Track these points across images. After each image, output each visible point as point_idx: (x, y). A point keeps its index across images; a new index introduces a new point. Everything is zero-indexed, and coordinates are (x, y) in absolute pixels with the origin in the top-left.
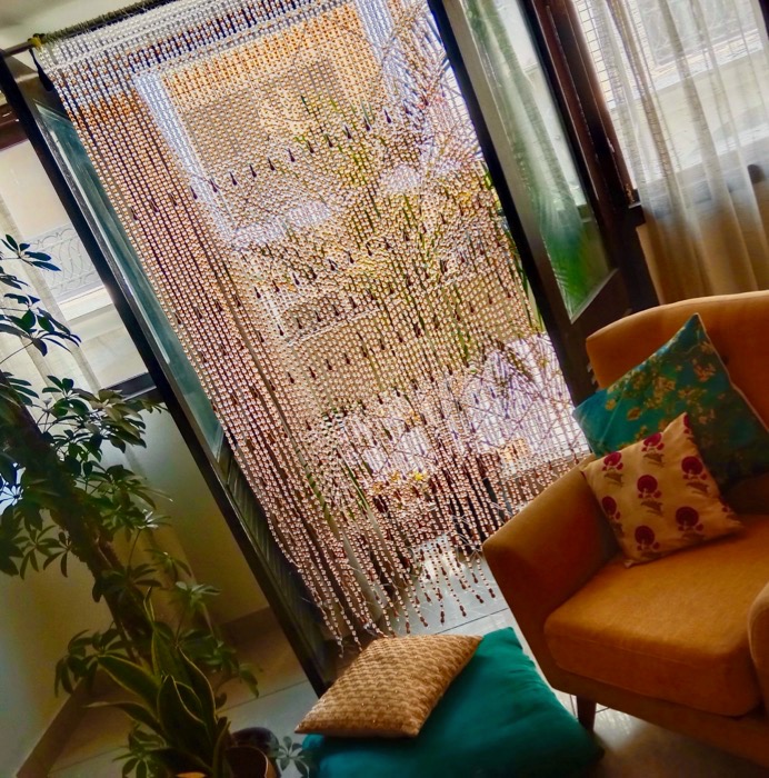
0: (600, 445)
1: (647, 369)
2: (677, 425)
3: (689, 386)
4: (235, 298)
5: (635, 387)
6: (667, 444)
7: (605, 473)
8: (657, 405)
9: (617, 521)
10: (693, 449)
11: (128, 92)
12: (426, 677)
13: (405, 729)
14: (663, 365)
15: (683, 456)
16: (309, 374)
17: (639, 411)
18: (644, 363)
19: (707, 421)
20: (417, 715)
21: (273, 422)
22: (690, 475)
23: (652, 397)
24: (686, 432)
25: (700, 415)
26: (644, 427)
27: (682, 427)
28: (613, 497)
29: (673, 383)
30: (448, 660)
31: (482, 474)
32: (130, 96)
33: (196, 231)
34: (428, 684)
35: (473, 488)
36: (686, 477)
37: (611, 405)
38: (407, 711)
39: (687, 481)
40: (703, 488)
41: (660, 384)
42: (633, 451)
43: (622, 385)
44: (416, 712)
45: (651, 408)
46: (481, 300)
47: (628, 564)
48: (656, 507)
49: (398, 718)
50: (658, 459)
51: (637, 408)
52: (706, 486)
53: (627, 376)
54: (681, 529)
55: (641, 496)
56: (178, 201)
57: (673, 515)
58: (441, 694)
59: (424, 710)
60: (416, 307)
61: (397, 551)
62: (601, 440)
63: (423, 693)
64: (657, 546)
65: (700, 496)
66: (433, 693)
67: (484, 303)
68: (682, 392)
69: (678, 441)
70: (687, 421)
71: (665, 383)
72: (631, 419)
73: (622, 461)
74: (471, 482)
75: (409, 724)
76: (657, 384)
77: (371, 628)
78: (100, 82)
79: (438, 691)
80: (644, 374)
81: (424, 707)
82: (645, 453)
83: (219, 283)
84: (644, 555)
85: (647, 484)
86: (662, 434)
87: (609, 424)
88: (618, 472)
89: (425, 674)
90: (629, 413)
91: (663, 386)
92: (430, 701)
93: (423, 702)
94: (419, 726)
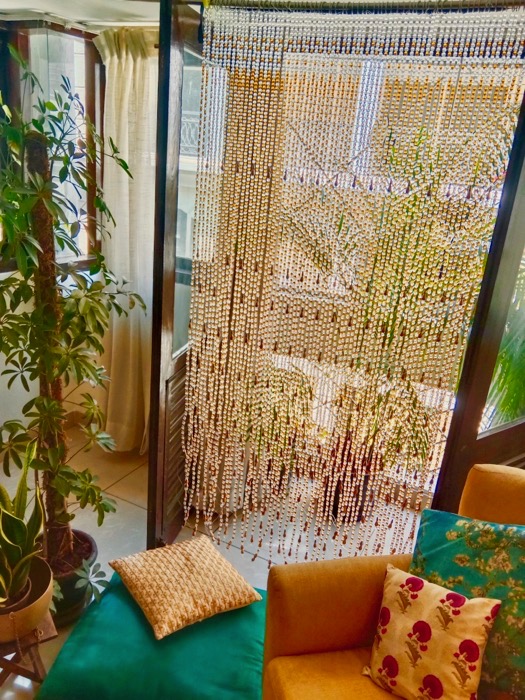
0: (420, 557)
1: (500, 534)
2: (484, 605)
3: (521, 582)
4: (241, 262)
5: (479, 540)
6: (463, 616)
7: (400, 589)
8: (485, 570)
9: (381, 634)
10: (482, 638)
11: (249, 70)
12: (199, 601)
13: (156, 627)
14: (515, 545)
15: (468, 637)
16: (259, 344)
17: (468, 561)
18: (501, 527)
19: (513, 624)
20: (171, 626)
21: (220, 359)
22: (462, 657)
23: (486, 560)
24: (488, 619)
25: (511, 614)
26: (461, 578)
27: (488, 612)
28: (392, 614)
29: (510, 567)
30: (224, 599)
31: (338, 492)
32: (248, 74)
33: (240, 199)
34: (196, 607)
35: (325, 496)
36: (457, 655)
37: (452, 535)
38: (167, 617)
39: (455, 659)
40: (464, 677)
41: (501, 557)
42: (435, 592)
43: (471, 528)
44: (171, 622)
45: (478, 568)
46: (415, 374)
47: (366, 672)
48: (415, 657)
49: (159, 617)
50: (446, 620)
51: (468, 558)
52: (469, 677)
53: (480, 525)
54: (421, 690)
55: (410, 635)
56: (240, 170)
57: (423, 675)
58: (200, 620)
59: (178, 625)
60: (361, 347)
61: (250, 496)
62: (424, 555)
63: (187, 612)
64: (394, 683)
65: (457, 682)
66: (194, 616)
67: (417, 378)
68: (511, 582)
69: (476, 621)
70: (496, 611)
71: (504, 560)
72: (457, 562)
73: (420, 593)
74: (326, 492)
75: (160, 628)
76: (499, 553)
77: (208, 526)
78: (234, 54)
79: (199, 617)
80: (494, 536)
81: (180, 622)
82: (441, 605)
83: (236, 245)
84: (380, 679)
85: (422, 631)
86: (468, 602)
87: (439, 549)
88: (410, 600)
89: (200, 598)
90: (459, 556)
91: (499, 562)
92: (188, 621)
93: (182, 617)
94: (165, 634)
